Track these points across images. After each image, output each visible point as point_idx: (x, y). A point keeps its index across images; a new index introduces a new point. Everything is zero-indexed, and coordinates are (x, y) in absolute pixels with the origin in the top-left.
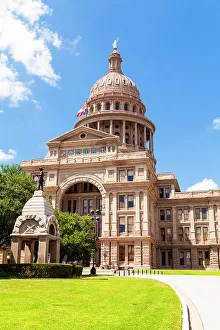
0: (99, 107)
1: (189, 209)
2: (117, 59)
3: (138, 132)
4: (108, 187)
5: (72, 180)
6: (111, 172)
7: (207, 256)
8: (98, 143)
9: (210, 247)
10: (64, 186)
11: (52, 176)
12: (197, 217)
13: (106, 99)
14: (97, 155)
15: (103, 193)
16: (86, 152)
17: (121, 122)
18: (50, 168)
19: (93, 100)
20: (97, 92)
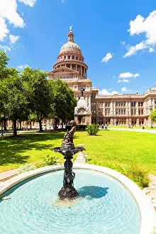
0: (65, 57)
1: (103, 103)
2: (71, 35)
3: (82, 70)
7: (109, 121)
8: (70, 74)
9: (111, 117)
12: (106, 106)
13: (68, 54)
14: (69, 79)
17: (75, 65)
19: (62, 55)
20: (64, 51)
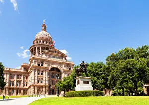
4: (63, 70)
5: (52, 66)
6: (65, 66)
8: (61, 56)
10: (50, 68)
11: (46, 63)
14: (60, 60)
15: (62, 72)
16: (57, 58)
18: (45, 60)
